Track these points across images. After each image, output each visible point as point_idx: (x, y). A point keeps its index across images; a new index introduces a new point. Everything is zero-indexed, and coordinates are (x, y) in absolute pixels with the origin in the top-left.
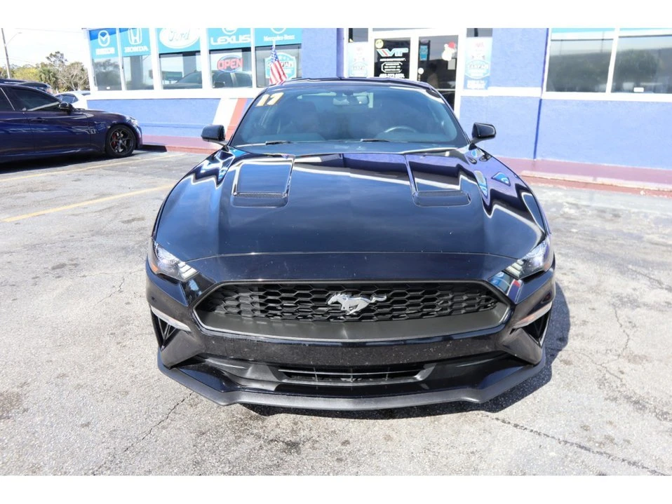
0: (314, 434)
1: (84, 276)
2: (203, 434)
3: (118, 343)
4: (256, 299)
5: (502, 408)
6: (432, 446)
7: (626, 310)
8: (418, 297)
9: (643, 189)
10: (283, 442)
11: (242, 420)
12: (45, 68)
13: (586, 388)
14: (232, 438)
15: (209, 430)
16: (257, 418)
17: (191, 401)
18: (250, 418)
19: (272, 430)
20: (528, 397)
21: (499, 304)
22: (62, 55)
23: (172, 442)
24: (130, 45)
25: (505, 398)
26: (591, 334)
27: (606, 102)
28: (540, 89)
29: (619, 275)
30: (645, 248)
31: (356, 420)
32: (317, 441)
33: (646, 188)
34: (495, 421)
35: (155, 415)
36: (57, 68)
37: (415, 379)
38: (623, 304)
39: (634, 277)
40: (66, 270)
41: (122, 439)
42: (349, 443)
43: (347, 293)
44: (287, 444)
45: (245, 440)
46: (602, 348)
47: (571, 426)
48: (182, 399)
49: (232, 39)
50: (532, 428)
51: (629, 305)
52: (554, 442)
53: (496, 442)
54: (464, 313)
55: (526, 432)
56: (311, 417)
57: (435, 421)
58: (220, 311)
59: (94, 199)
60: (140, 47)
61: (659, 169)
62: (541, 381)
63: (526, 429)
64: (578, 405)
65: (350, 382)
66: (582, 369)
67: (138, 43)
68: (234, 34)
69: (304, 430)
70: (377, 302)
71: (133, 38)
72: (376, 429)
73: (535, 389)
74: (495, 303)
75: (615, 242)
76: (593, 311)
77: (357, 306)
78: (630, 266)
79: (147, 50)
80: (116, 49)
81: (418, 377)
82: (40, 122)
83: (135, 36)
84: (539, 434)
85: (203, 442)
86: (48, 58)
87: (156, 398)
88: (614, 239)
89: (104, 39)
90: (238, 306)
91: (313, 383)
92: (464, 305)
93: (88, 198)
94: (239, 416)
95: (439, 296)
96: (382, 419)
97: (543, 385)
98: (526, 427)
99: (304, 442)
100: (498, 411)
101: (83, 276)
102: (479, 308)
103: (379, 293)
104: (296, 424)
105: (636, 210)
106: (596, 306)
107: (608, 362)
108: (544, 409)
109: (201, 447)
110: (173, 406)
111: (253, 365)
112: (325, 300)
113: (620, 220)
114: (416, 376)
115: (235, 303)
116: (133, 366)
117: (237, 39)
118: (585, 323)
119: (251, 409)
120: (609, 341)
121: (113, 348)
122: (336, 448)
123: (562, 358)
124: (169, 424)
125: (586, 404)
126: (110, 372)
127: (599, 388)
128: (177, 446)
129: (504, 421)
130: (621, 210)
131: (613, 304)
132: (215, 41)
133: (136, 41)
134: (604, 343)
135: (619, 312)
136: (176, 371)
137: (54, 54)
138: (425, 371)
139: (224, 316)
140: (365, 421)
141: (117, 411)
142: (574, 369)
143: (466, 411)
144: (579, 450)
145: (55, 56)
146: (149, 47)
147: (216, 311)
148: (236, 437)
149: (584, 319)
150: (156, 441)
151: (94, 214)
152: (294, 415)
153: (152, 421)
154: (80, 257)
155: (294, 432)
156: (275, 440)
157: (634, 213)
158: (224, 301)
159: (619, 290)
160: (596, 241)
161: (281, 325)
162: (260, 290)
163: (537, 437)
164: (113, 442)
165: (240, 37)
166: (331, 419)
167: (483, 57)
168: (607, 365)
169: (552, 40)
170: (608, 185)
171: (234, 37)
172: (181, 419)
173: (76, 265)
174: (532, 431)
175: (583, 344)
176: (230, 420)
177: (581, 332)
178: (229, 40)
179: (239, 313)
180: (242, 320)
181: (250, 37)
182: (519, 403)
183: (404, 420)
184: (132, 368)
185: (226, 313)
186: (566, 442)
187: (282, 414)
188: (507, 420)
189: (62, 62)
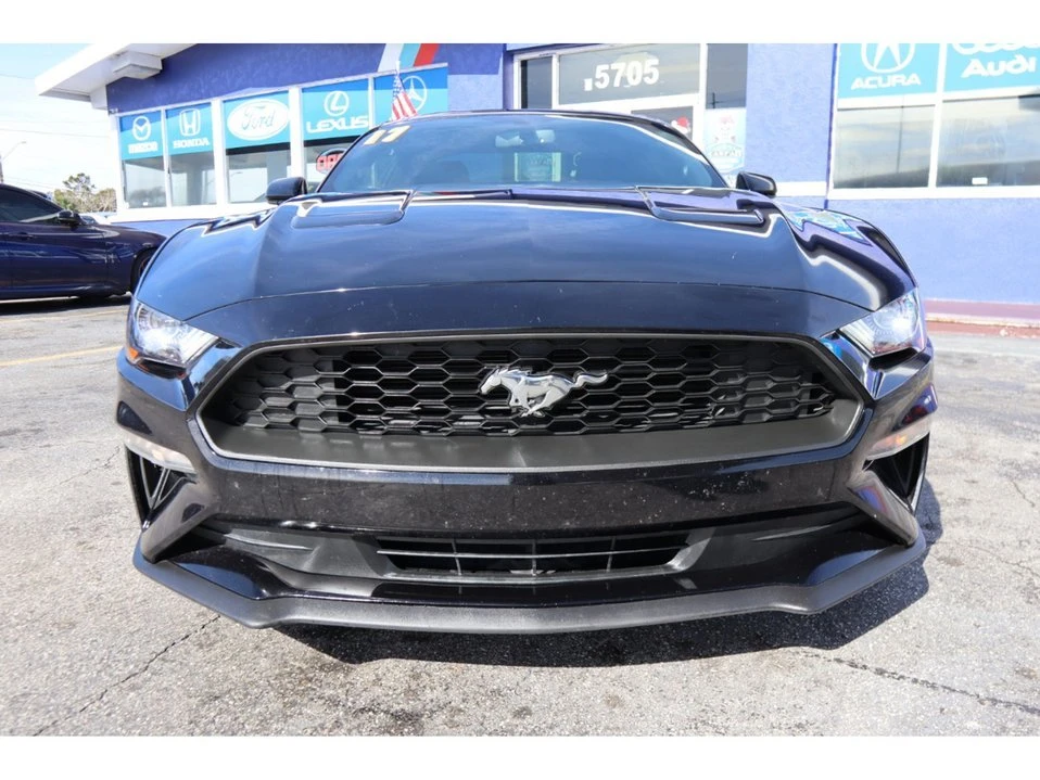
0: (455, 697)
1: (49, 446)
2: (216, 698)
3: (80, 543)
4: (329, 388)
5: (845, 640)
6: (710, 715)
7: (1032, 481)
8: (675, 379)
9: (1004, 326)
10: (386, 712)
11: (302, 671)
12: (60, 197)
13: (1003, 602)
14: (277, 706)
15: (230, 690)
16: (334, 668)
17: (202, 638)
18: (321, 669)
19: (365, 690)
20: (892, 619)
21: (838, 404)
22: (88, 178)
23: (145, 716)
24: (182, 138)
25: (845, 623)
26: (983, 517)
27: (929, 201)
28: (825, 183)
29: (1001, 434)
30: (1033, 400)
31: (545, 669)
32: (460, 710)
33: (1009, 324)
34: (836, 665)
35: (121, 665)
36: (79, 197)
37: (670, 567)
38: (1024, 474)
39: (1028, 437)
40: (16, 438)
41: (36, 710)
42: (530, 713)
43: (522, 365)
44: (395, 716)
45: (305, 710)
46: (1011, 538)
47: (993, 670)
48: (184, 635)
49: (340, 124)
50: (915, 676)
51: (1035, 474)
52: (969, 702)
53: (846, 705)
54: (768, 421)
55: (905, 683)
56: (448, 664)
57: (709, 667)
58: (255, 424)
59: (97, 348)
60: (196, 140)
61: (1020, 303)
62: (909, 592)
63: (902, 677)
64: (997, 632)
65: (531, 576)
66: (984, 571)
67: (194, 133)
68: (342, 116)
69: (432, 689)
70: (587, 386)
71: (187, 127)
72: (587, 684)
73: (902, 606)
74: (830, 400)
75: (979, 393)
76: (974, 485)
77: (544, 396)
78: (1017, 423)
79: (208, 144)
80: (160, 145)
81: (677, 564)
82: (24, 239)
83: (190, 123)
84: (933, 686)
85: (213, 714)
86: (66, 183)
87: (132, 634)
88: (976, 389)
89: (141, 129)
90: (292, 407)
91: (450, 580)
92: (768, 401)
93: (88, 346)
94: (297, 664)
95: (717, 378)
96: (599, 665)
97: (916, 600)
98: (901, 673)
99: (432, 712)
100: (837, 647)
101: (45, 446)
102: (797, 412)
103: (592, 367)
104: (416, 677)
105: (1000, 354)
106: (976, 477)
107: (1030, 559)
108: (929, 640)
109: (206, 725)
110: (164, 647)
111: (323, 539)
112: (475, 384)
113: (976, 366)
114: (669, 563)
115: (285, 402)
116: (99, 580)
117: (348, 124)
118: (964, 501)
119: (324, 652)
120: (1019, 527)
121: (69, 552)
122: (502, 723)
123: (940, 554)
124: (145, 681)
125: (1012, 630)
126: (48, 590)
127: (1028, 602)
128: (153, 723)
129: (853, 665)
130: (976, 355)
131: (1006, 475)
132: (313, 127)
133: (190, 131)
134: (1011, 531)
135: (1021, 485)
136: (165, 566)
137: (75, 176)
138: (689, 550)
139: (263, 433)
140: (562, 670)
141: (41, 659)
142: (967, 571)
143: (771, 647)
144: (1028, 716)
145: (77, 180)
146: (211, 140)
147: (247, 424)
148: (285, 704)
149: (962, 496)
150: (109, 715)
151: (91, 366)
152: (414, 662)
153: (111, 675)
154: (49, 419)
155: (411, 693)
156: (370, 710)
157: (997, 357)
158: (264, 397)
159: (1011, 456)
160: (948, 393)
161: (382, 447)
162: (337, 367)
163: (930, 692)
164: (12, 718)
165: (353, 118)
166: (491, 667)
167: (733, 138)
168: (1030, 565)
169: (839, 110)
170: (947, 322)
171: (343, 120)
172: (173, 671)
173: (37, 431)
174: (915, 681)
175: (971, 533)
176: (277, 671)
177: (962, 514)
178: (335, 125)
179: (295, 423)
180: (301, 438)
181: (368, 119)
182: (876, 631)
183: (645, 667)
184: (96, 582)
185: (268, 427)
186: (994, 701)
187: (389, 660)
188: (860, 662)
189: (88, 189)
